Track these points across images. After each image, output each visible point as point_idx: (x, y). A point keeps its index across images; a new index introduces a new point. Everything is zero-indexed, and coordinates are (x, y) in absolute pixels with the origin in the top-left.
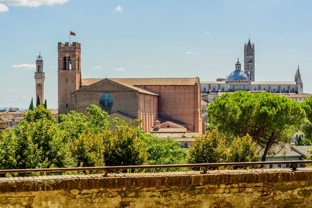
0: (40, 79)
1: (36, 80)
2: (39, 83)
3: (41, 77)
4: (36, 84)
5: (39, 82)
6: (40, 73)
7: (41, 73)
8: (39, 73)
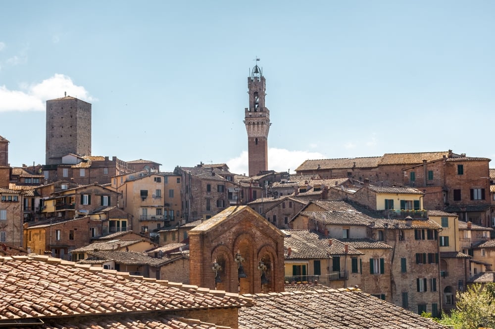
0: (260, 126)
1: (248, 129)
2: (256, 135)
3: (260, 120)
4: (249, 138)
5: (258, 133)
6: (259, 109)
7: (261, 111)
8: (255, 111)
